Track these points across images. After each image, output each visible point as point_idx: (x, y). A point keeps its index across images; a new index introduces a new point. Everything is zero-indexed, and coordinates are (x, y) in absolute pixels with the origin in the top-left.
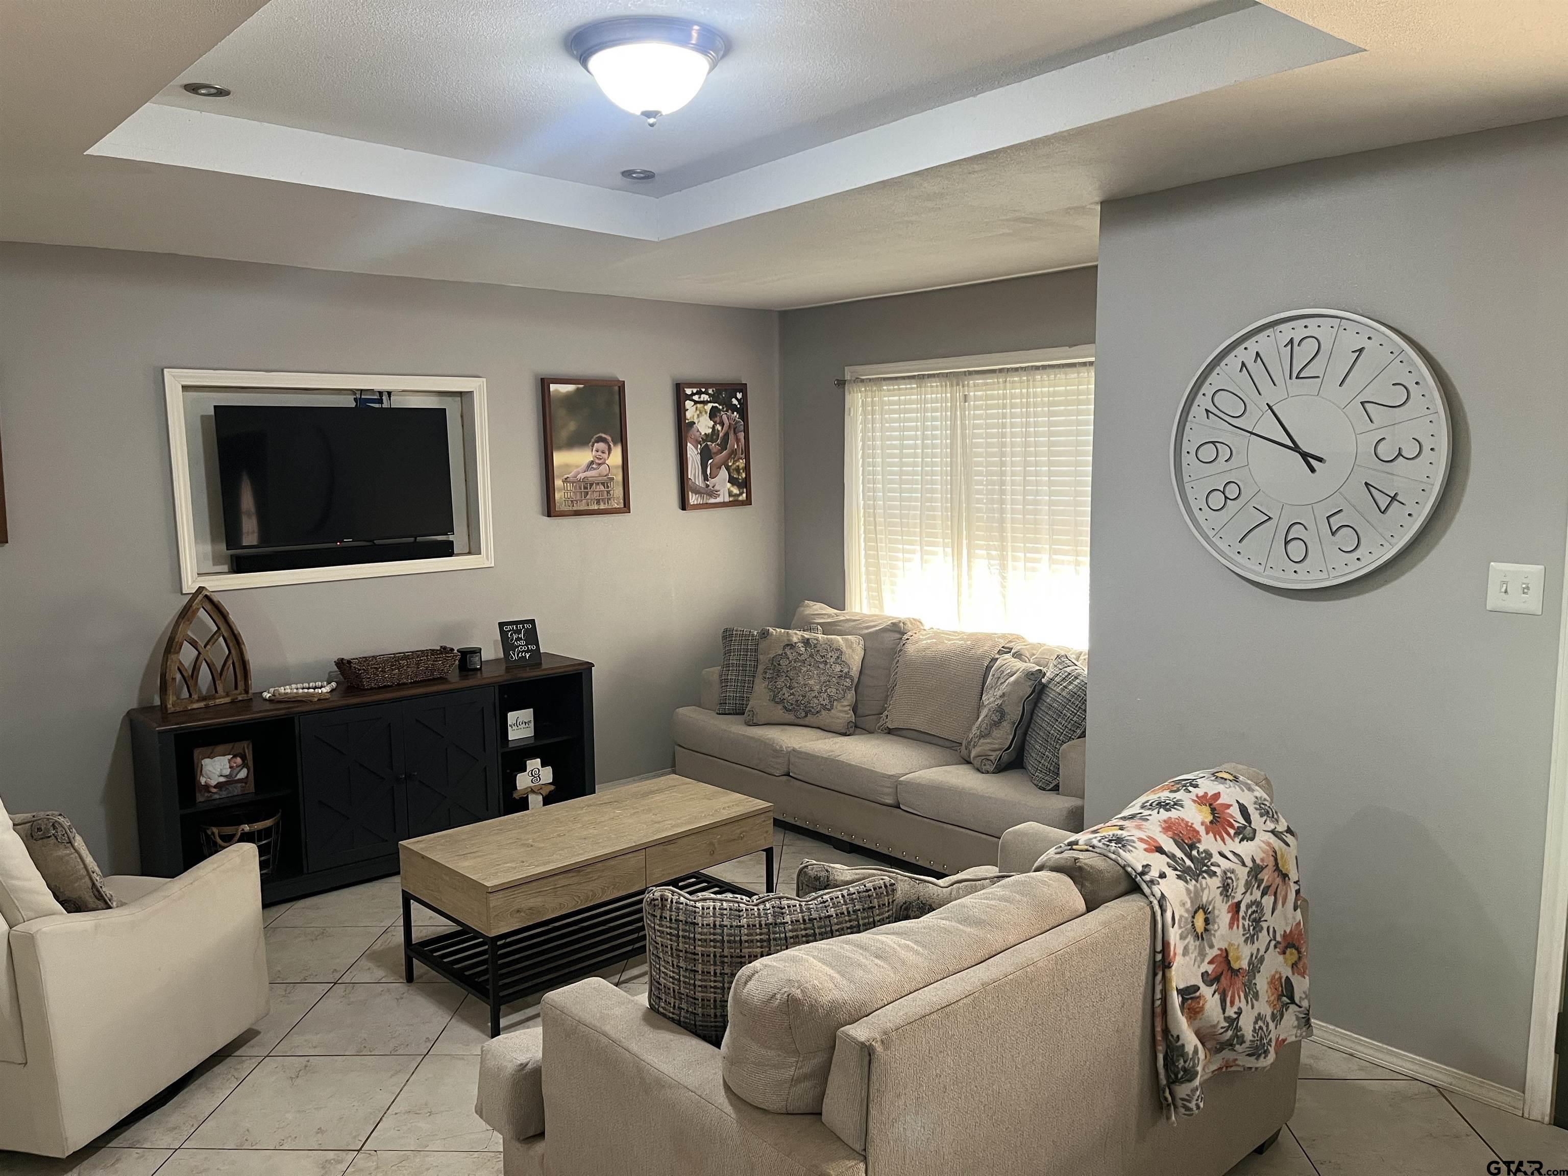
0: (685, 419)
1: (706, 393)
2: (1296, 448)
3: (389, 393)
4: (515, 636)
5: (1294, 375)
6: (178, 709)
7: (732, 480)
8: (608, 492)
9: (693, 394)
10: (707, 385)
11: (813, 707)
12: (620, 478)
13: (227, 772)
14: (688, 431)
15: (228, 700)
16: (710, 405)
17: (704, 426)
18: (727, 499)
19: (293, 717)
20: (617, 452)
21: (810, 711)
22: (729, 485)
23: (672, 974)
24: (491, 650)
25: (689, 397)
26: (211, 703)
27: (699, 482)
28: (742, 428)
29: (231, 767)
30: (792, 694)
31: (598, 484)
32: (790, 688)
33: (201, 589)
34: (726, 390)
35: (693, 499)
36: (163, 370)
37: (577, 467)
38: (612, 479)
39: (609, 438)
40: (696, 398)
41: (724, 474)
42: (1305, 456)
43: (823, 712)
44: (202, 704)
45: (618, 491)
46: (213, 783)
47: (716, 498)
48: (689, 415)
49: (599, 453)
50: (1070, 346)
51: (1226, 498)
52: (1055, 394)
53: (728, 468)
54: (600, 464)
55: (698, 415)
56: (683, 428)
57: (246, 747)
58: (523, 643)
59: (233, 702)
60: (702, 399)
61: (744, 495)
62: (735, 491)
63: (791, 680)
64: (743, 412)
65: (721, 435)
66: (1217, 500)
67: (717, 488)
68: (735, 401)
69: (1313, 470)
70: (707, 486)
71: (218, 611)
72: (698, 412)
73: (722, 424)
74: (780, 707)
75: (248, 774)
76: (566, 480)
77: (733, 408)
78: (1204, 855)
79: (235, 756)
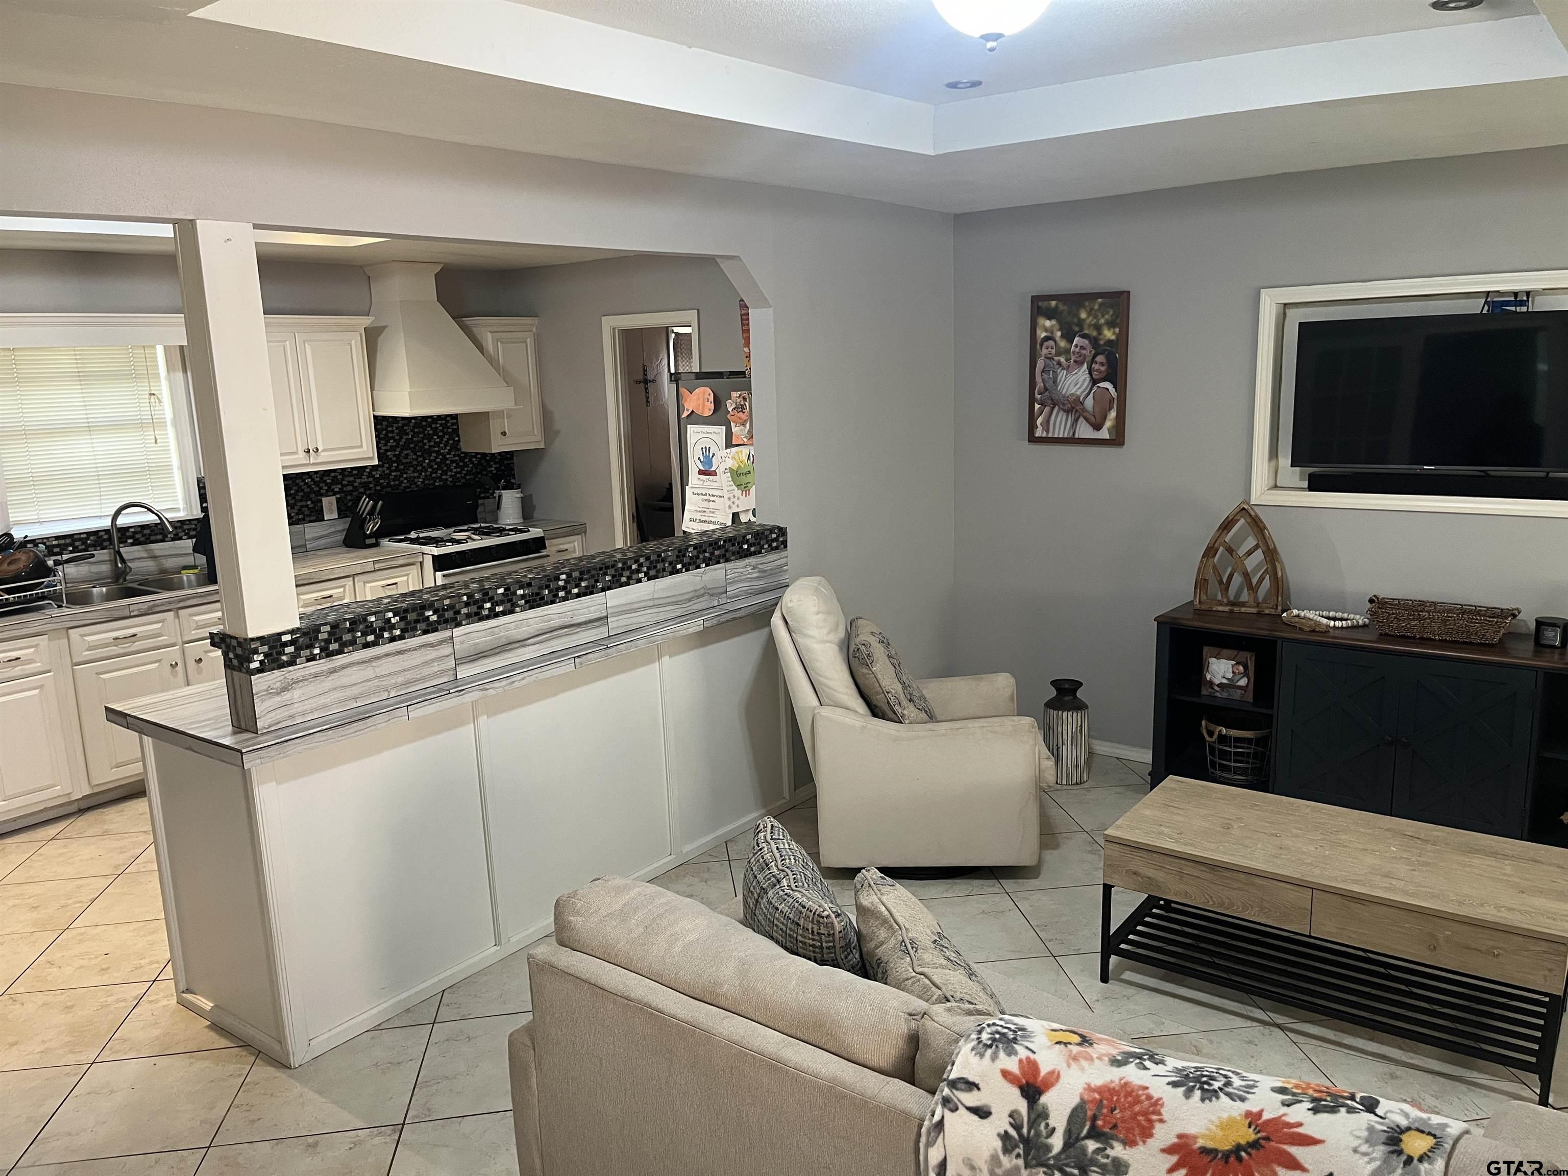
6: (1203, 607)
13: (1230, 675)
26: (1236, 609)
29: (1233, 672)
33: (1246, 502)
44: (1227, 609)
46: (1217, 682)
57: (1250, 658)
71: (1257, 525)
75: (1248, 683)
79: (1238, 663)
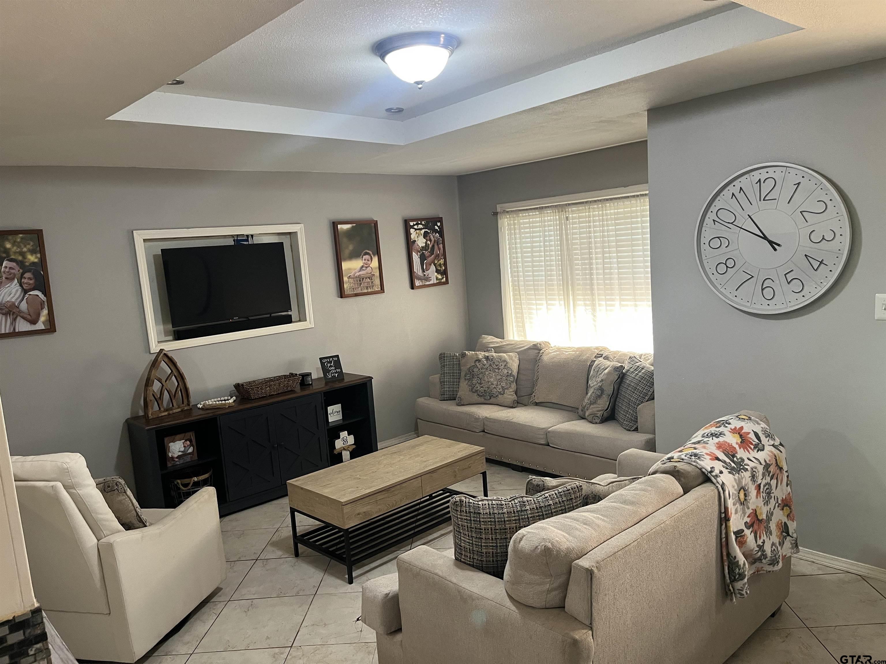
0: (411, 239)
1: (421, 224)
2: (765, 238)
3: (252, 236)
4: (329, 365)
5: (762, 199)
6: (154, 417)
7: (437, 271)
8: (372, 282)
9: (414, 225)
10: (422, 220)
11: (494, 394)
12: (377, 274)
13: (182, 449)
14: (412, 245)
15: (179, 410)
16: (423, 230)
17: (421, 242)
18: (435, 282)
19: (216, 418)
20: (375, 260)
21: (492, 396)
22: (436, 274)
23: (468, 541)
24: (316, 373)
25: (412, 227)
26: (171, 412)
27: (420, 273)
28: (441, 242)
29: (184, 447)
30: (482, 387)
31: (366, 278)
32: (480, 384)
33: (161, 350)
34: (431, 222)
35: (417, 283)
36: (132, 232)
37: (355, 269)
38: (374, 275)
39: (371, 253)
40: (416, 227)
41: (433, 268)
42: (771, 243)
43: (500, 396)
44: (166, 413)
45: (377, 281)
46: (176, 456)
47: (429, 281)
48: (412, 236)
49: (366, 261)
50: (625, 187)
51: (727, 267)
52: (618, 213)
53: (435, 265)
54: (367, 267)
55: (418, 237)
56: (409, 244)
57: (192, 435)
58: (333, 368)
59: (182, 411)
60: (419, 227)
61: (445, 279)
62: (440, 277)
63: (480, 379)
64: (441, 232)
65: (430, 246)
66: (722, 268)
67: (429, 276)
68: (436, 227)
69: (775, 250)
70: (425, 275)
71: (171, 362)
72: (417, 235)
73: (431, 241)
74: (476, 394)
75: (193, 450)
76: (349, 277)
77: (436, 231)
78: (740, 460)
79: (186, 440)
